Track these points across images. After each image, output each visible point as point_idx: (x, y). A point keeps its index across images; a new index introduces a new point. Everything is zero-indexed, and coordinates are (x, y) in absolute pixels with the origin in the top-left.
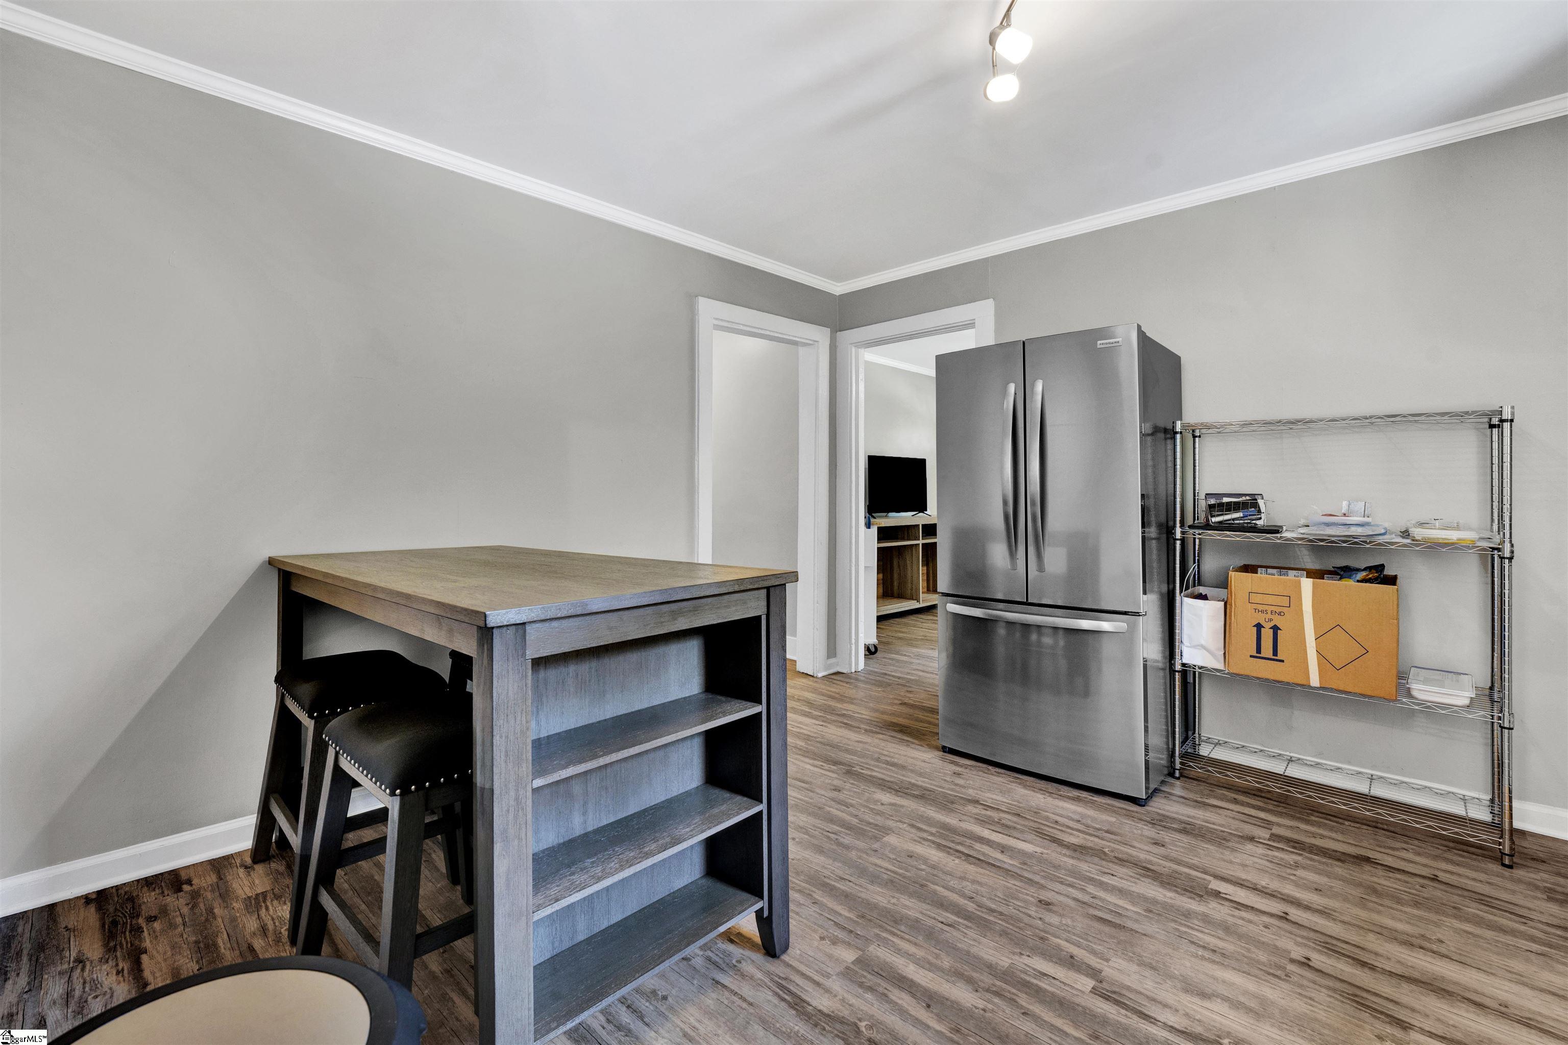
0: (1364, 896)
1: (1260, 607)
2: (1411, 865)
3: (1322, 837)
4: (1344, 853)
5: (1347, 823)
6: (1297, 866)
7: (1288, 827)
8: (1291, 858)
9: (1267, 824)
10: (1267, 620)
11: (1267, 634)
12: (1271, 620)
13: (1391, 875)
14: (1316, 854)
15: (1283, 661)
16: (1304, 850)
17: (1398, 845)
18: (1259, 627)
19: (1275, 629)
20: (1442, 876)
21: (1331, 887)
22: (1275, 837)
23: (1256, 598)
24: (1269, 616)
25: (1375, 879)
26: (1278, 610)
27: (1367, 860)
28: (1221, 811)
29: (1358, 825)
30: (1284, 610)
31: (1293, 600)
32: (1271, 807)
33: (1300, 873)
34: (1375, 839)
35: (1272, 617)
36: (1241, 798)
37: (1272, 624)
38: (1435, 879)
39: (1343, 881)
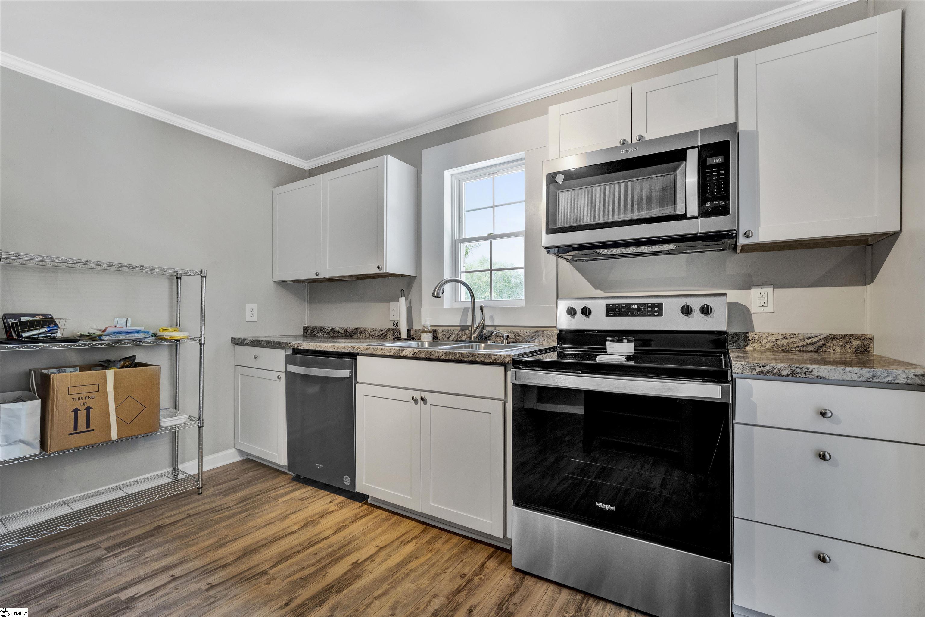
0: (183, 542)
1: (77, 396)
2: (176, 517)
3: (129, 531)
4: (148, 532)
5: (127, 518)
6: (141, 553)
7: (107, 539)
8: (133, 551)
9: (95, 547)
10: (82, 404)
11: (82, 415)
12: (85, 404)
13: (177, 526)
14: (139, 541)
15: (93, 430)
16: (131, 544)
17: (160, 512)
18: (76, 411)
19: (88, 409)
20: (191, 512)
21: (168, 549)
22: (109, 549)
23: (73, 391)
24: (84, 401)
25: (175, 532)
26: (90, 395)
27: (160, 527)
28: (57, 560)
29: (133, 516)
30: (95, 394)
31: (102, 385)
32: (81, 537)
33: (147, 554)
34: (149, 516)
35: (86, 401)
36: (56, 545)
37: (86, 406)
38: (190, 516)
39: (167, 543)
